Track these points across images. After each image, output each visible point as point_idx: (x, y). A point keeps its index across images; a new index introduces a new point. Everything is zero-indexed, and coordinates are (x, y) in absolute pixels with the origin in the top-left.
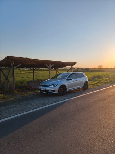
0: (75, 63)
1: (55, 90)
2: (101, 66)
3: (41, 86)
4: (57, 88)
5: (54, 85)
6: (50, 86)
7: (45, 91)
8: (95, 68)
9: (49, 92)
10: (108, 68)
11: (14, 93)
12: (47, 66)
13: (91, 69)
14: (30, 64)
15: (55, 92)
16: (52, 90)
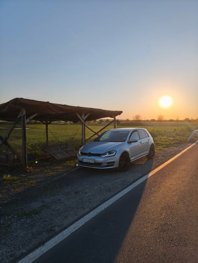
0: (120, 113)
1: (114, 162)
2: (137, 117)
3: (83, 154)
4: (116, 158)
5: (110, 153)
6: (104, 154)
7: (93, 163)
8: (128, 120)
9: (102, 166)
10: (148, 120)
11: (28, 171)
12: (79, 116)
13: (121, 121)
14: (53, 113)
15: (113, 165)
16: (108, 163)
